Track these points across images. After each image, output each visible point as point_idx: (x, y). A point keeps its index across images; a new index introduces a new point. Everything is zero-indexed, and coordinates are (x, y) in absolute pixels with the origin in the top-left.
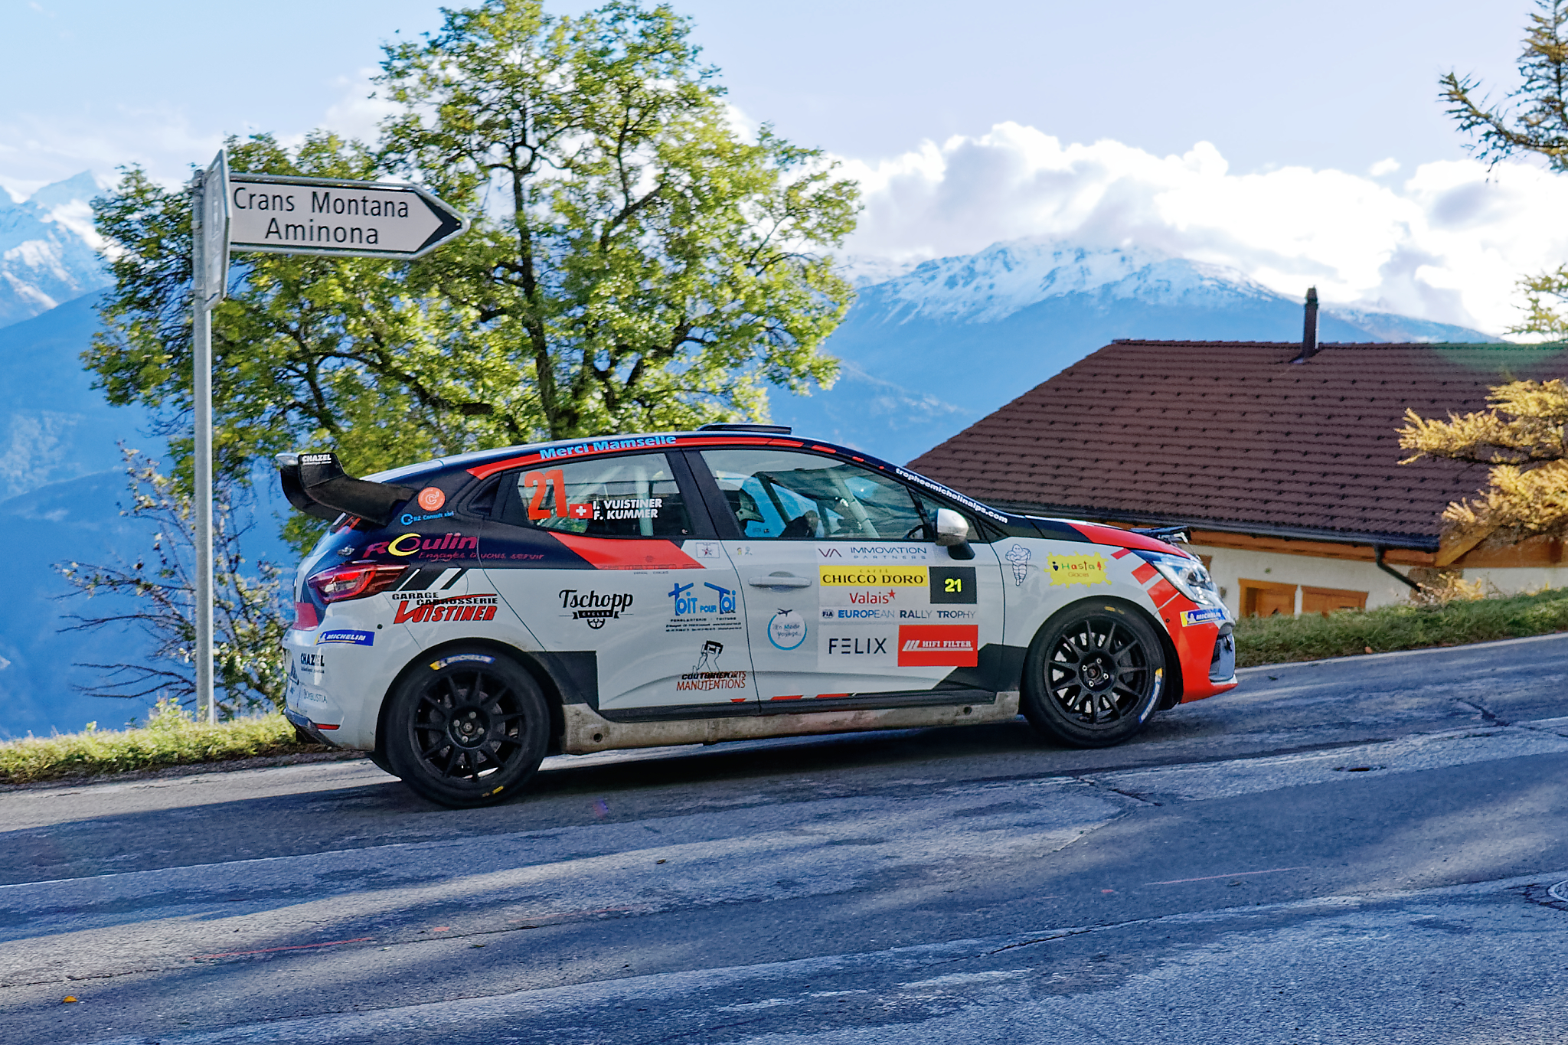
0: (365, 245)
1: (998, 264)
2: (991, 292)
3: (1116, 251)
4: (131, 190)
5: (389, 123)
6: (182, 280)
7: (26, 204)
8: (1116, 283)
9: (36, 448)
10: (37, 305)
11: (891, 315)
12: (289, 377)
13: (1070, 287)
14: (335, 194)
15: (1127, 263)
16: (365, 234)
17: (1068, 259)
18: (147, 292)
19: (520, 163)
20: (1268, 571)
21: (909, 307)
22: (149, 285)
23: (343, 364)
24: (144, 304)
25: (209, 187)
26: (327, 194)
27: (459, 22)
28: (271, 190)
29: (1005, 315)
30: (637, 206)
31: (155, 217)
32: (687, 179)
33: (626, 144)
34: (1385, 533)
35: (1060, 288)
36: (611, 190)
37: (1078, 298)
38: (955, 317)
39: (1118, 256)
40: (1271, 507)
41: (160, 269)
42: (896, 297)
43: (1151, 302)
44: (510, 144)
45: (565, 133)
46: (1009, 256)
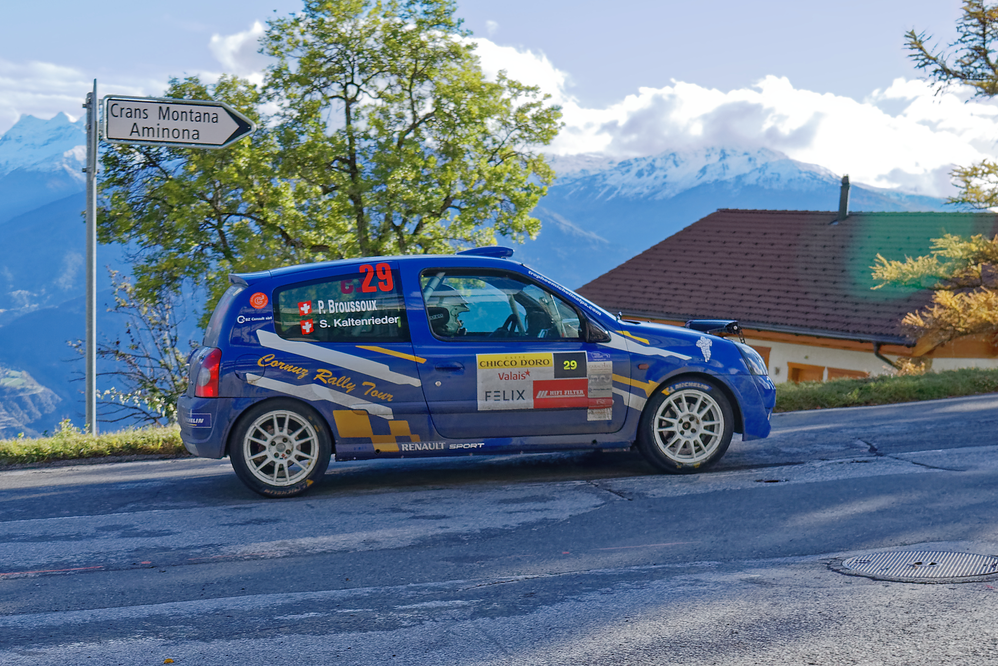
0: (191, 140)
1: (670, 163)
2: (665, 180)
3: (746, 154)
5: (270, 70)
7: (75, 123)
8: (745, 175)
10: (80, 182)
11: (601, 194)
12: (206, 228)
13: (715, 177)
15: (752, 162)
16: (192, 133)
17: (715, 158)
18: (122, 175)
19: (349, 96)
20: (806, 357)
21: (613, 189)
22: (124, 170)
23: (240, 220)
24: (120, 182)
26: (168, 108)
29: (673, 195)
30: (420, 122)
32: (452, 106)
33: (415, 82)
34: (881, 334)
35: (708, 178)
36: (404, 112)
37: (719, 184)
38: (642, 196)
39: (746, 157)
40: (810, 316)
42: (604, 183)
43: (767, 187)
44: (344, 83)
45: (378, 76)
46: (677, 157)
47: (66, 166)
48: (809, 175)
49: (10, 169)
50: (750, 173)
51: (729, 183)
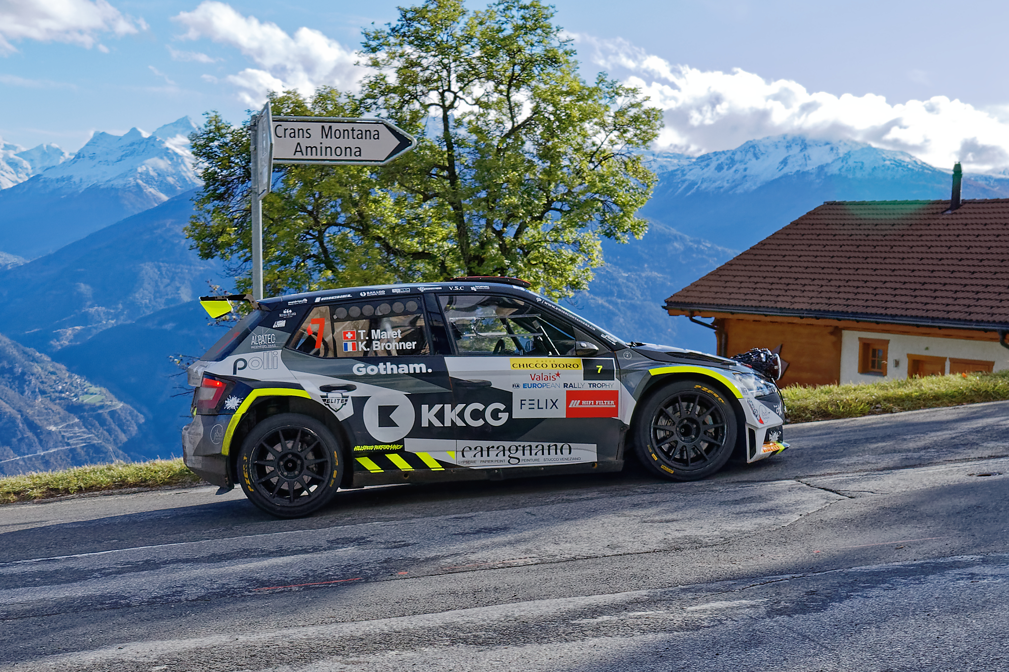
0: (353, 157)
1: (750, 155)
2: (745, 173)
3: (827, 144)
4: (213, 127)
5: (366, 81)
6: (243, 182)
7: (149, 138)
8: (827, 165)
9: (157, 286)
10: (156, 199)
11: (680, 190)
12: (307, 239)
13: (798, 168)
14: (335, 126)
15: (835, 151)
16: (354, 151)
17: (796, 150)
18: (223, 189)
19: (447, 103)
20: (927, 349)
21: (693, 184)
22: (223, 185)
23: (340, 231)
24: (221, 197)
25: (260, 125)
26: (330, 127)
27: (409, 15)
28: (297, 126)
29: (754, 188)
30: (519, 127)
31: (226, 144)
33: (513, 88)
34: (1006, 323)
35: (790, 169)
36: (504, 118)
37: (802, 175)
38: (722, 190)
41: (230, 175)
42: (684, 178)
43: (850, 176)
44: (441, 91)
45: (474, 83)
46: (757, 149)
47: (140, 182)
48: (893, 162)
49: (84, 186)
50: (833, 162)
51: (812, 174)
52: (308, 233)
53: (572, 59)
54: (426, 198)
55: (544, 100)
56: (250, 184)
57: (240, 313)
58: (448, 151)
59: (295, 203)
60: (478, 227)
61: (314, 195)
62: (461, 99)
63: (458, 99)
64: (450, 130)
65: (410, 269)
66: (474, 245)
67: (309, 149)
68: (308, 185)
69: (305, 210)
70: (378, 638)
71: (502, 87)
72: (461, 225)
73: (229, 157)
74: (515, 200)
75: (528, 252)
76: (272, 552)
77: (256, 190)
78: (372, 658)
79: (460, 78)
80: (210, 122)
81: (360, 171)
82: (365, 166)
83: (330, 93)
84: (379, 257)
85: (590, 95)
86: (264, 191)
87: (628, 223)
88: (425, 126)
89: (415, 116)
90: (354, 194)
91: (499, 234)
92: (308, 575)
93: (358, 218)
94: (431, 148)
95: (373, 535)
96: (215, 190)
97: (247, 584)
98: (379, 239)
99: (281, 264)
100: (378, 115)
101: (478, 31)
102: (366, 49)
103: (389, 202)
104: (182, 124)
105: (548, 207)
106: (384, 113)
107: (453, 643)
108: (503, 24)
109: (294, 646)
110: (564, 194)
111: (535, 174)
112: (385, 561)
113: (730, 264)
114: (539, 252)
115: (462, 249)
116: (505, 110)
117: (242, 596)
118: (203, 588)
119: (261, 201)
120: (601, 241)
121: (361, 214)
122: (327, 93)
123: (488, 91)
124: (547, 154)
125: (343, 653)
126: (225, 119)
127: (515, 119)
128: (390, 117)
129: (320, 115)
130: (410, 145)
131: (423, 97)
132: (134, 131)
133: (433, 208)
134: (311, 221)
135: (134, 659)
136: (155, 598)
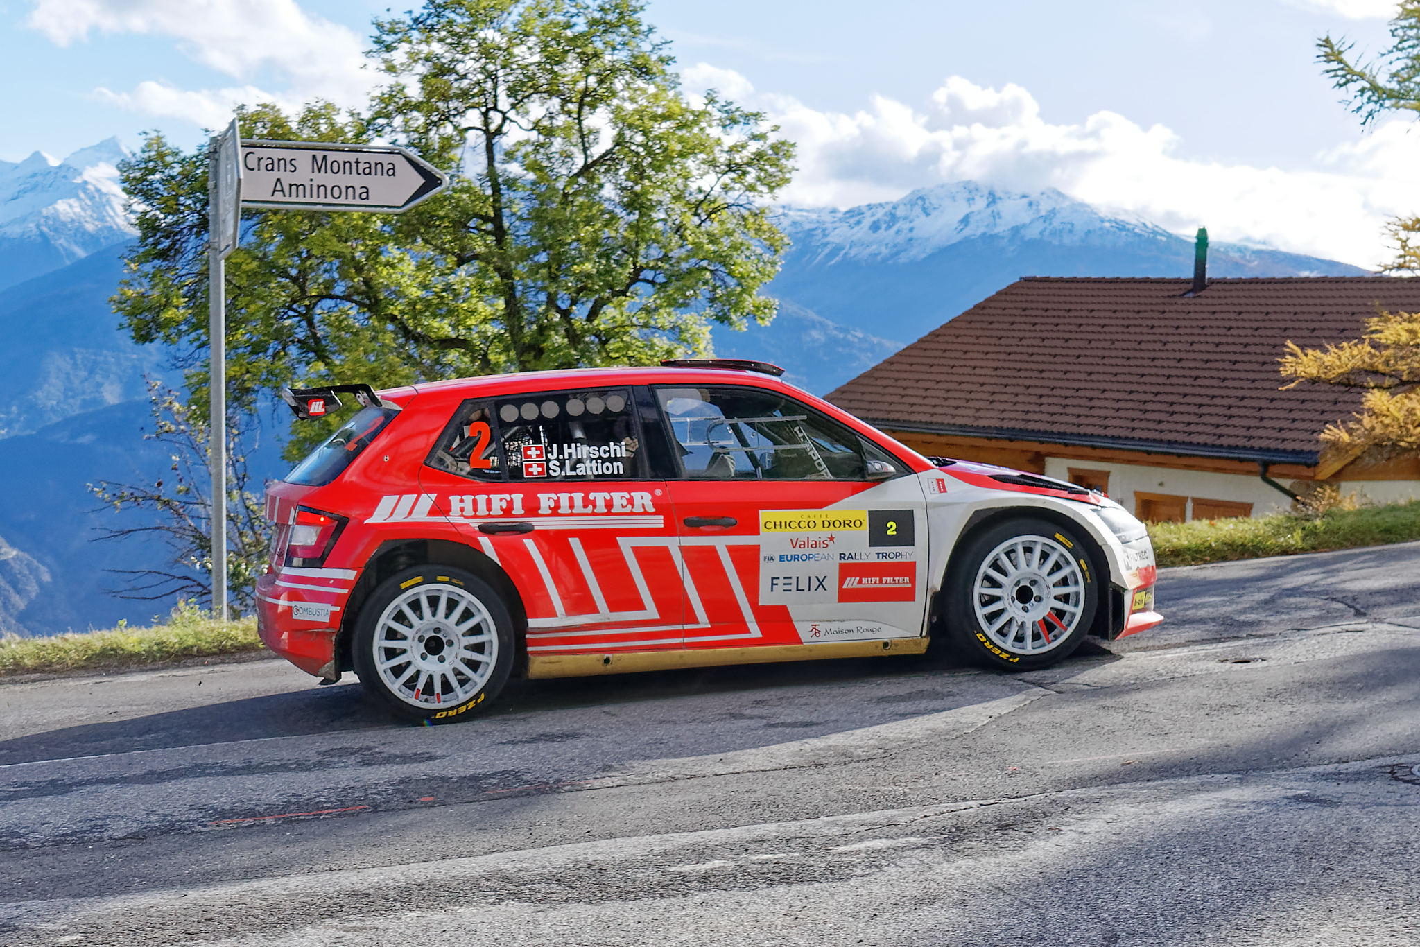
0: (358, 201)
1: (917, 210)
2: (910, 235)
3: (1024, 196)
4: (153, 153)
5: (377, 93)
6: (197, 234)
7: (60, 167)
8: (1024, 226)
9: (68, 381)
10: (71, 254)
11: (819, 257)
12: (289, 317)
13: (982, 230)
14: (331, 156)
15: (1034, 207)
16: (358, 191)
17: (981, 203)
18: (167, 243)
19: (493, 127)
20: (1161, 484)
21: (838, 249)
22: (167, 237)
23: (336, 306)
24: (163, 255)
25: (223, 152)
26: (325, 157)
28: (277, 154)
29: (923, 256)
30: (594, 163)
31: (173, 178)
33: (586, 109)
34: (1268, 450)
35: (971, 231)
36: (574, 150)
37: (989, 239)
38: (879, 258)
39: (1025, 201)
41: (177, 223)
42: (825, 240)
43: (1056, 242)
44: (484, 109)
45: (532, 99)
46: (927, 202)
47: (45, 229)
48: (1114, 224)
50: (1032, 222)
51: (1003, 238)
52: (290, 308)
53: (670, 69)
54: (461, 261)
55: (630, 126)
56: (206, 237)
57: (191, 422)
58: (493, 195)
59: (272, 265)
60: (535, 302)
61: (299, 254)
62: (512, 121)
63: (508, 121)
64: (497, 165)
65: (437, 361)
66: (530, 330)
67: (294, 188)
68: (292, 240)
69: (288, 276)
70: (391, 893)
71: (571, 106)
72: (511, 301)
73: (177, 197)
74: (588, 267)
75: (606, 342)
76: (238, 769)
77: (216, 245)
78: (382, 922)
79: (512, 92)
80: (149, 145)
81: (366, 220)
82: (374, 214)
83: (325, 108)
84: (394, 345)
85: (695, 122)
86: (228, 246)
87: (748, 303)
88: (460, 159)
89: (447, 145)
90: (357, 254)
91: (566, 314)
92: (289, 802)
93: (364, 288)
94: (468, 190)
95: (383, 744)
96: (156, 244)
97: (201, 815)
98: (393, 318)
99: (251, 353)
100: (394, 142)
101: (537, 25)
102: (376, 47)
103: (409, 266)
104: (108, 147)
105: (635, 278)
106: (402, 139)
107: (500, 899)
108: (572, 17)
109: (268, 906)
110: (658, 260)
111: (617, 230)
112: (402, 782)
113: (890, 362)
114: (622, 341)
115: (511, 334)
116: (575, 138)
117: (193, 832)
118: (135, 820)
119: (223, 261)
120: (710, 327)
121: (367, 282)
122: (320, 109)
123: (551, 110)
124: (636, 202)
125: (339, 914)
126: (172, 142)
127: (588, 152)
128: (411, 144)
129: (310, 139)
130: (440, 184)
131: (458, 118)
132: (37, 156)
133: (471, 275)
134: (295, 289)
135: (32, 926)
136: (65, 835)
